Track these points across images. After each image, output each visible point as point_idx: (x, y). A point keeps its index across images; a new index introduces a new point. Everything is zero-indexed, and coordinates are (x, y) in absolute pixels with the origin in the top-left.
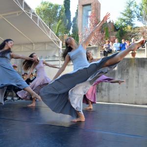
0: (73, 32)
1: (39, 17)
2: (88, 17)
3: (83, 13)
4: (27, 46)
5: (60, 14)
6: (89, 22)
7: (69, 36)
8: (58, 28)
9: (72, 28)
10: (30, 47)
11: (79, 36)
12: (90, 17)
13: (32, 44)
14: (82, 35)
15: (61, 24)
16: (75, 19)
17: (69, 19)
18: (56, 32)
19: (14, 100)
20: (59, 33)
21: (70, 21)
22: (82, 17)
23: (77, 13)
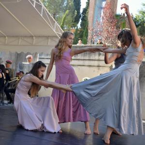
0: (81, 25)
1: (43, 6)
2: (101, 8)
3: (95, 4)
4: (25, 39)
5: (68, 4)
6: (102, 14)
7: (77, 30)
8: (64, 20)
9: (80, 21)
10: (29, 40)
11: (89, 31)
12: (104, 8)
13: (32, 37)
14: (92, 30)
15: (67, 15)
16: (85, 11)
17: (78, 10)
18: (61, 24)
19: (3, 104)
20: (65, 26)
21: (78, 12)
22: (94, 9)
23: (88, 4)
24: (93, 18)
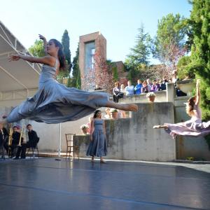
0: (73, 74)
2: (91, 56)
3: (85, 52)
4: (20, 93)
6: (93, 61)
7: (70, 79)
9: (72, 70)
10: (23, 93)
11: (82, 79)
12: (94, 55)
13: (25, 90)
14: (85, 77)
16: (76, 60)
17: (69, 59)
21: (69, 62)
22: (85, 57)
23: (78, 53)
24: (85, 66)
